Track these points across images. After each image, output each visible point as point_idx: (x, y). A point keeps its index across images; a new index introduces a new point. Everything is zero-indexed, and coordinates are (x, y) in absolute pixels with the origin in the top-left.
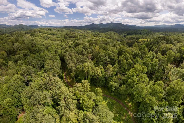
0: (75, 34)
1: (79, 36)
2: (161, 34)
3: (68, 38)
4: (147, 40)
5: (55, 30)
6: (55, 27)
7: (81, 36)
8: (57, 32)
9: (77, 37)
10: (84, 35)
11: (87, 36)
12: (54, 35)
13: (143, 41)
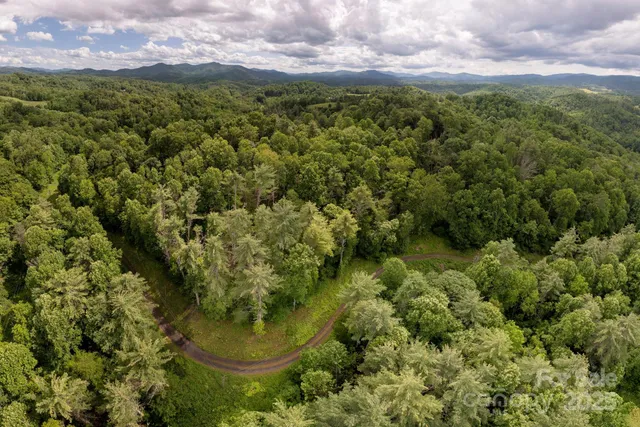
0: (113, 95)
1: (128, 103)
2: (348, 90)
3: (92, 110)
4: (330, 106)
5: (43, 81)
6: (42, 72)
7: (136, 102)
8: (49, 90)
9: (124, 107)
10: (148, 101)
11: (156, 102)
12: (40, 99)
13: (320, 109)
